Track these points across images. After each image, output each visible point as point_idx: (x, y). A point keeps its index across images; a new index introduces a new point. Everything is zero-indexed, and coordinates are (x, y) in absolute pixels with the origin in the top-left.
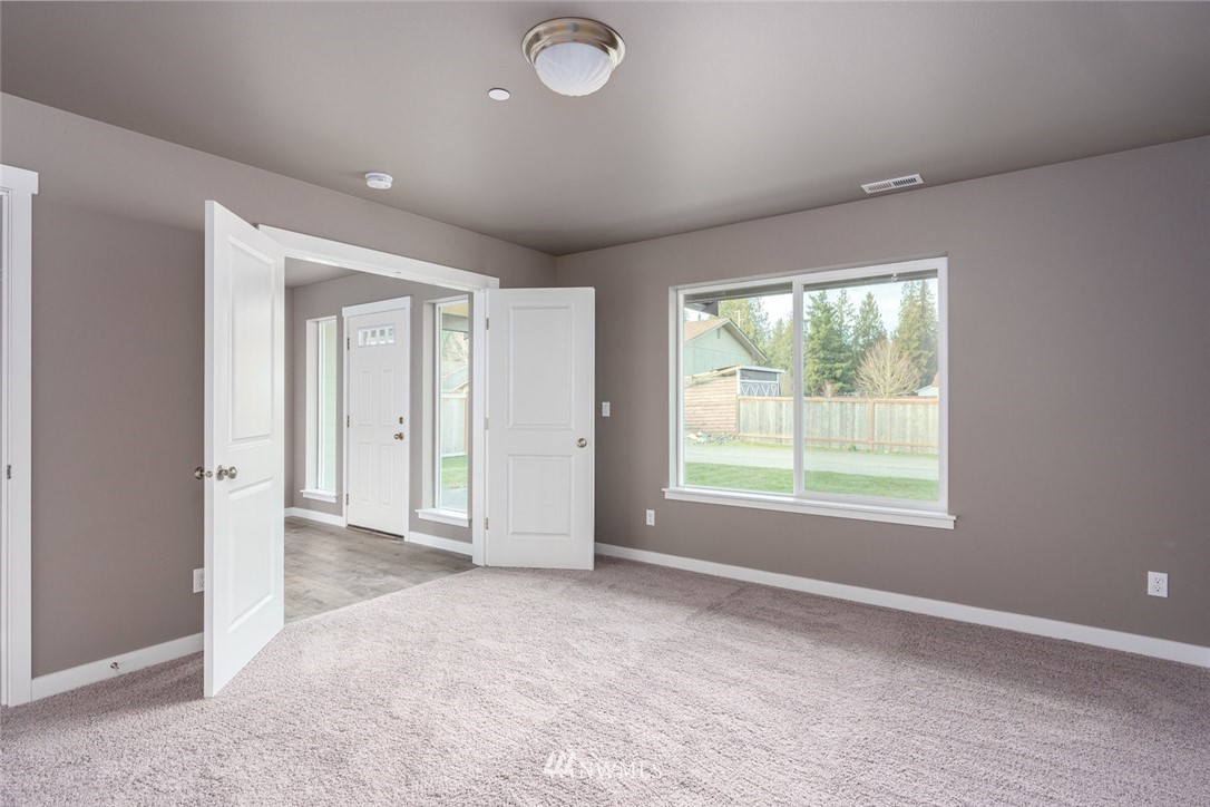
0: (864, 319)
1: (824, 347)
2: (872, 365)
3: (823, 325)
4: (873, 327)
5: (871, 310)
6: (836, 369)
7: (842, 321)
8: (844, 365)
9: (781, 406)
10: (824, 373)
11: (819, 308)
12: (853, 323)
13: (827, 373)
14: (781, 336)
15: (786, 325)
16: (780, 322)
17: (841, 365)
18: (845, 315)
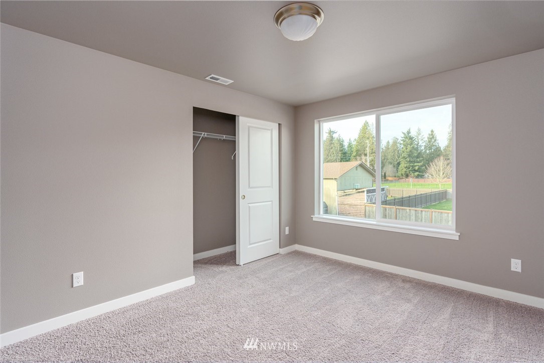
0: (430, 142)
1: (409, 156)
2: (433, 169)
3: (409, 146)
4: (434, 145)
5: (433, 137)
6: (415, 166)
7: (418, 143)
8: (419, 164)
9: (386, 210)
10: (409, 168)
11: (407, 138)
12: (424, 144)
13: (411, 168)
14: (389, 149)
15: (391, 143)
16: (388, 142)
17: (418, 164)
18: (420, 140)
